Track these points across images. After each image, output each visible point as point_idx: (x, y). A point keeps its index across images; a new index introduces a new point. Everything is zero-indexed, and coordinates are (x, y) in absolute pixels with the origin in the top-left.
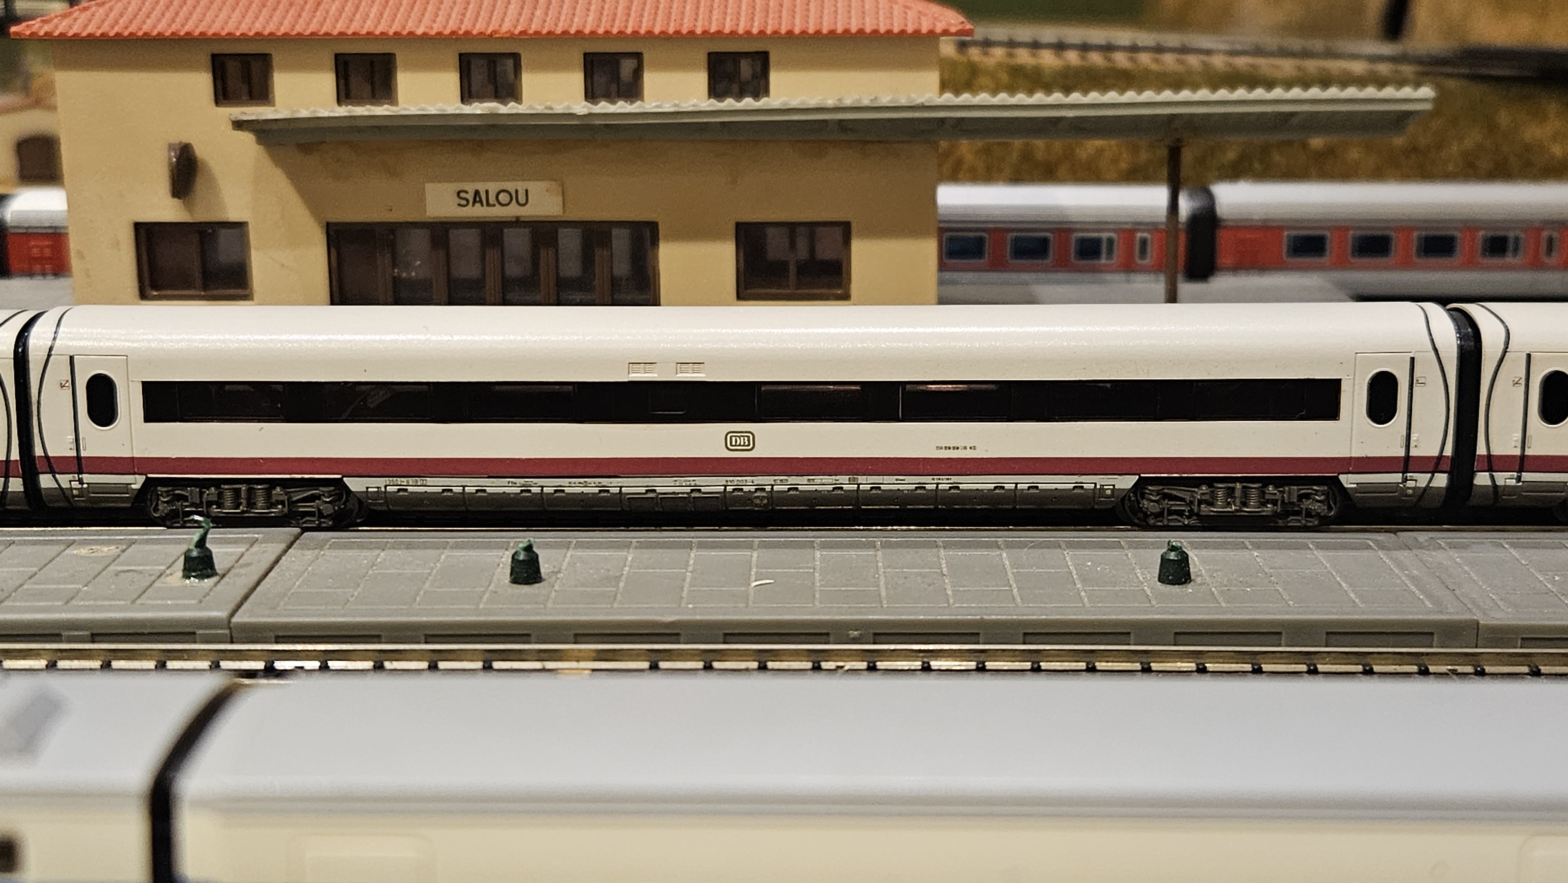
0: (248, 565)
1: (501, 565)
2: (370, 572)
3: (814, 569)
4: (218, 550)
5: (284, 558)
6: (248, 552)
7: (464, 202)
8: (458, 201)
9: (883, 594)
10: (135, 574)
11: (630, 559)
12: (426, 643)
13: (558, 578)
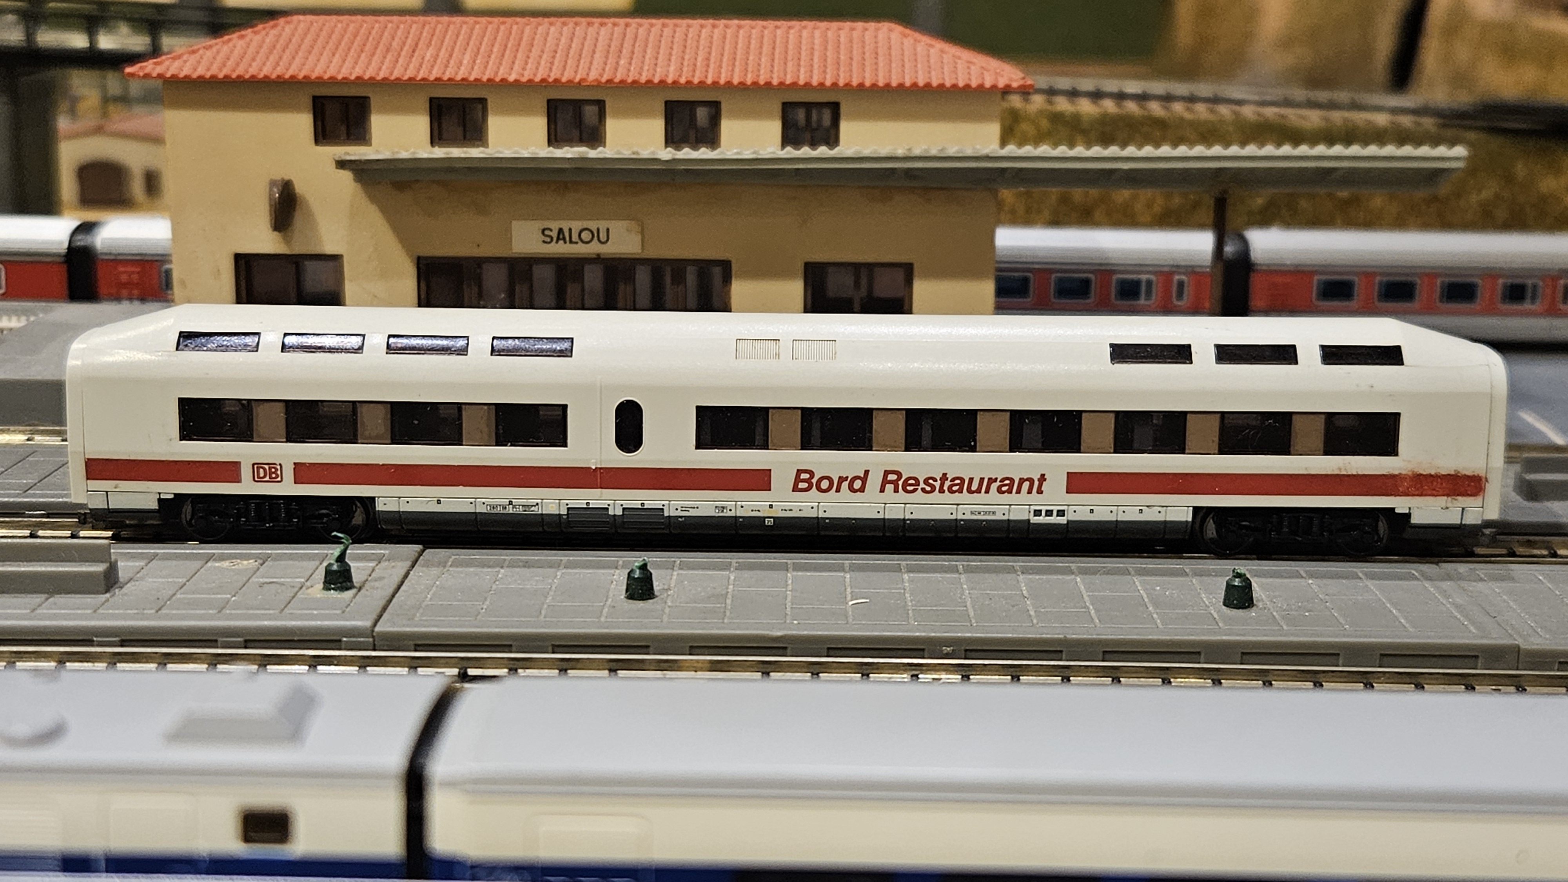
0: (381, 579)
1: (615, 583)
2: (494, 587)
3: (905, 589)
4: (355, 565)
5: (412, 573)
6: (378, 567)
7: (548, 240)
8: (543, 238)
9: (972, 614)
10: (278, 586)
11: (732, 578)
12: (553, 652)
13: (668, 595)
